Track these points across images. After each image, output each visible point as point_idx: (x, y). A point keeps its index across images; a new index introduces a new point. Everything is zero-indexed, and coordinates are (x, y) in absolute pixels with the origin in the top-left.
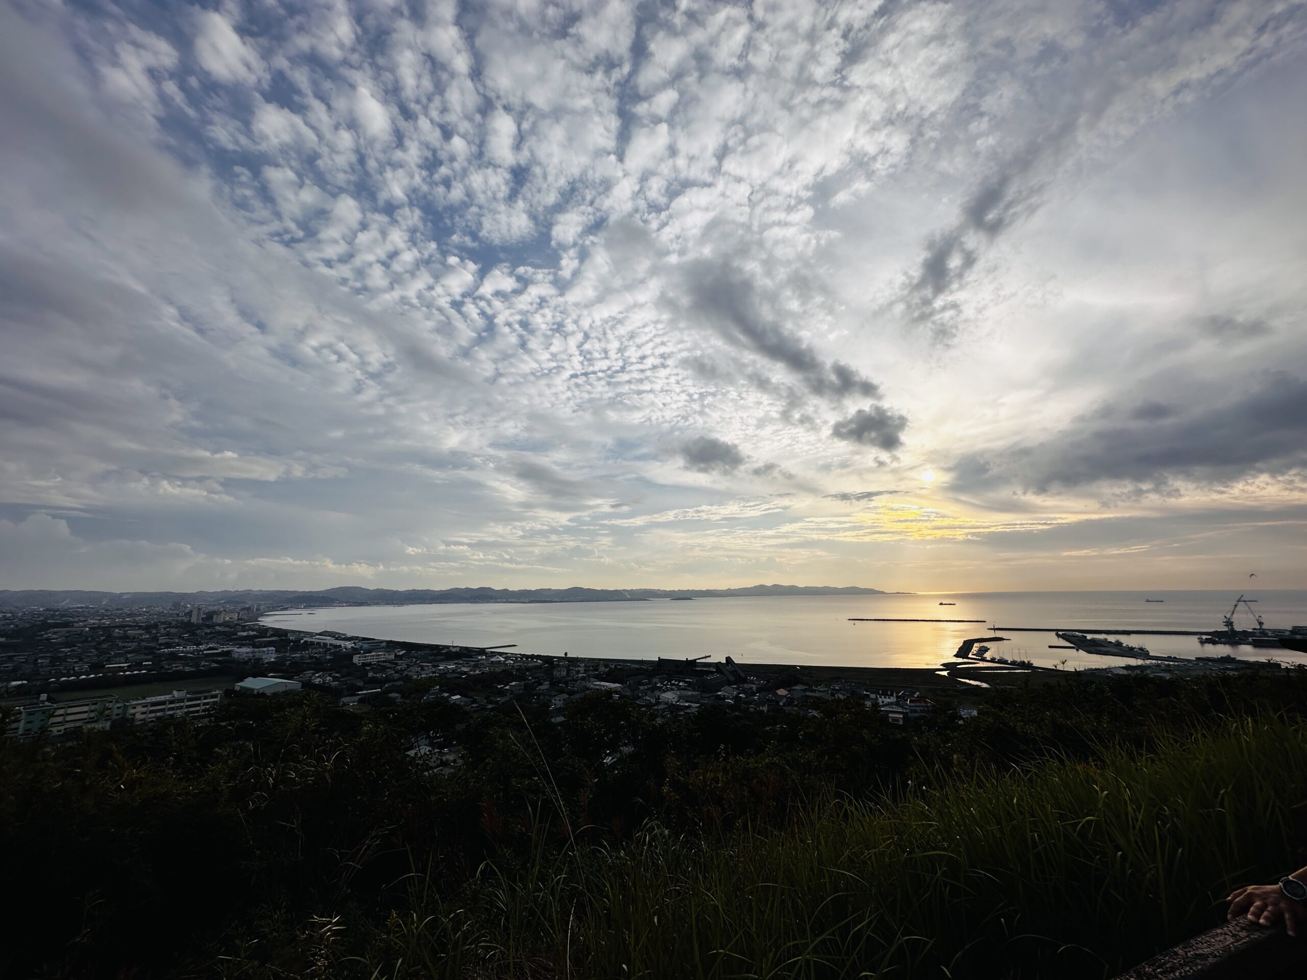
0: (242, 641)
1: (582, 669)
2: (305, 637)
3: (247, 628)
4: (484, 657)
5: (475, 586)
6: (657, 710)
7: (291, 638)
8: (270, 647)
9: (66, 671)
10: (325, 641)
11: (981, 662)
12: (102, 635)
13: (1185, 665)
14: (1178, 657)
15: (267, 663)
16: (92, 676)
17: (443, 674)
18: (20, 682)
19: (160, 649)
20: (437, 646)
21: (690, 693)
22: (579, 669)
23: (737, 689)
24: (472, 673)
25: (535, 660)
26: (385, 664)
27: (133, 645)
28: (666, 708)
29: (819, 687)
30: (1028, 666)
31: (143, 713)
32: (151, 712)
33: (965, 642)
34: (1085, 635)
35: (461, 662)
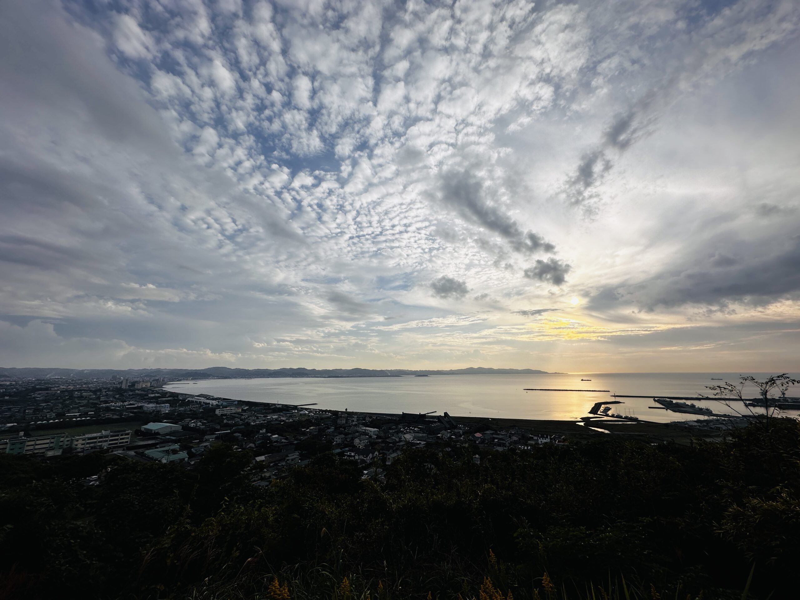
0: (150, 400)
1: (355, 419)
2: (189, 398)
3: (155, 391)
4: (296, 411)
5: (295, 367)
6: (399, 445)
7: (180, 398)
8: (167, 404)
9: (41, 418)
10: (200, 400)
11: (605, 417)
12: (67, 396)
13: (735, 420)
14: (730, 415)
15: (164, 413)
16: (57, 421)
17: (270, 422)
18: (12, 424)
19: (100, 404)
20: (268, 404)
21: (421, 435)
22: (353, 419)
23: (450, 432)
24: (287, 421)
25: (327, 413)
26: (235, 415)
27: (85, 402)
28: (405, 444)
29: (501, 432)
30: (636, 420)
31: (82, 444)
32: (88, 443)
33: (596, 404)
34: (672, 400)
35: (282, 414)
